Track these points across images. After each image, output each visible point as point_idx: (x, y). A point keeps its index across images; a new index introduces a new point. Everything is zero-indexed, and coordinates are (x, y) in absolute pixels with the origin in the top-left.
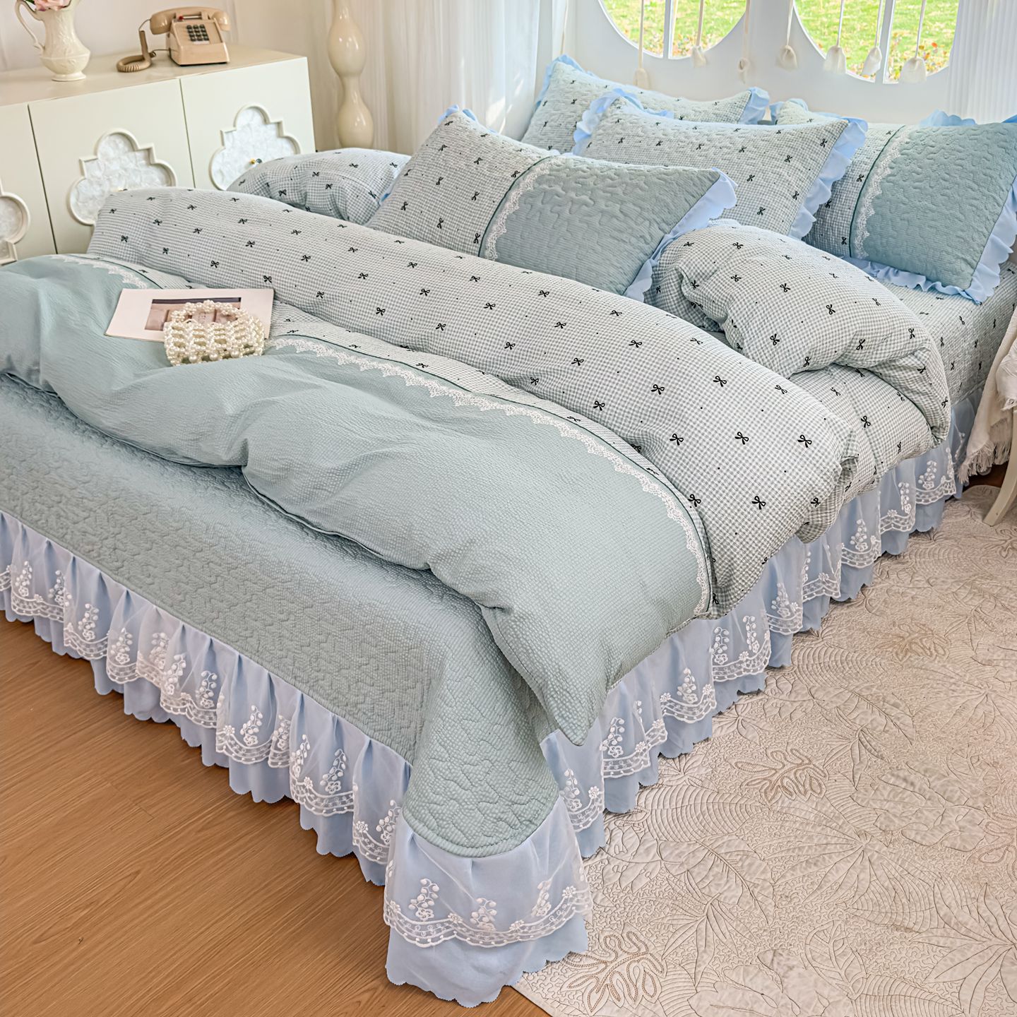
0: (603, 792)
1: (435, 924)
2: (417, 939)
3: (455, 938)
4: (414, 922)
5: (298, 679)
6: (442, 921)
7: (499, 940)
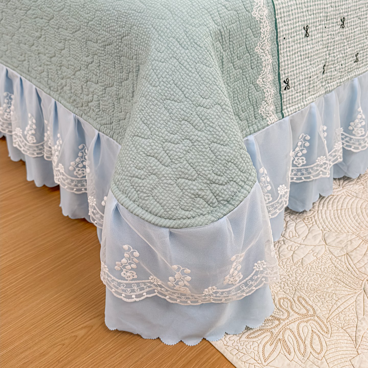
0: (289, 190)
1: (139, 283)
2: (123, 295)
3: (156, 296)
4: (120, 281)
5: (52, 89)
6: (143, 281)
7: (194, 300)
